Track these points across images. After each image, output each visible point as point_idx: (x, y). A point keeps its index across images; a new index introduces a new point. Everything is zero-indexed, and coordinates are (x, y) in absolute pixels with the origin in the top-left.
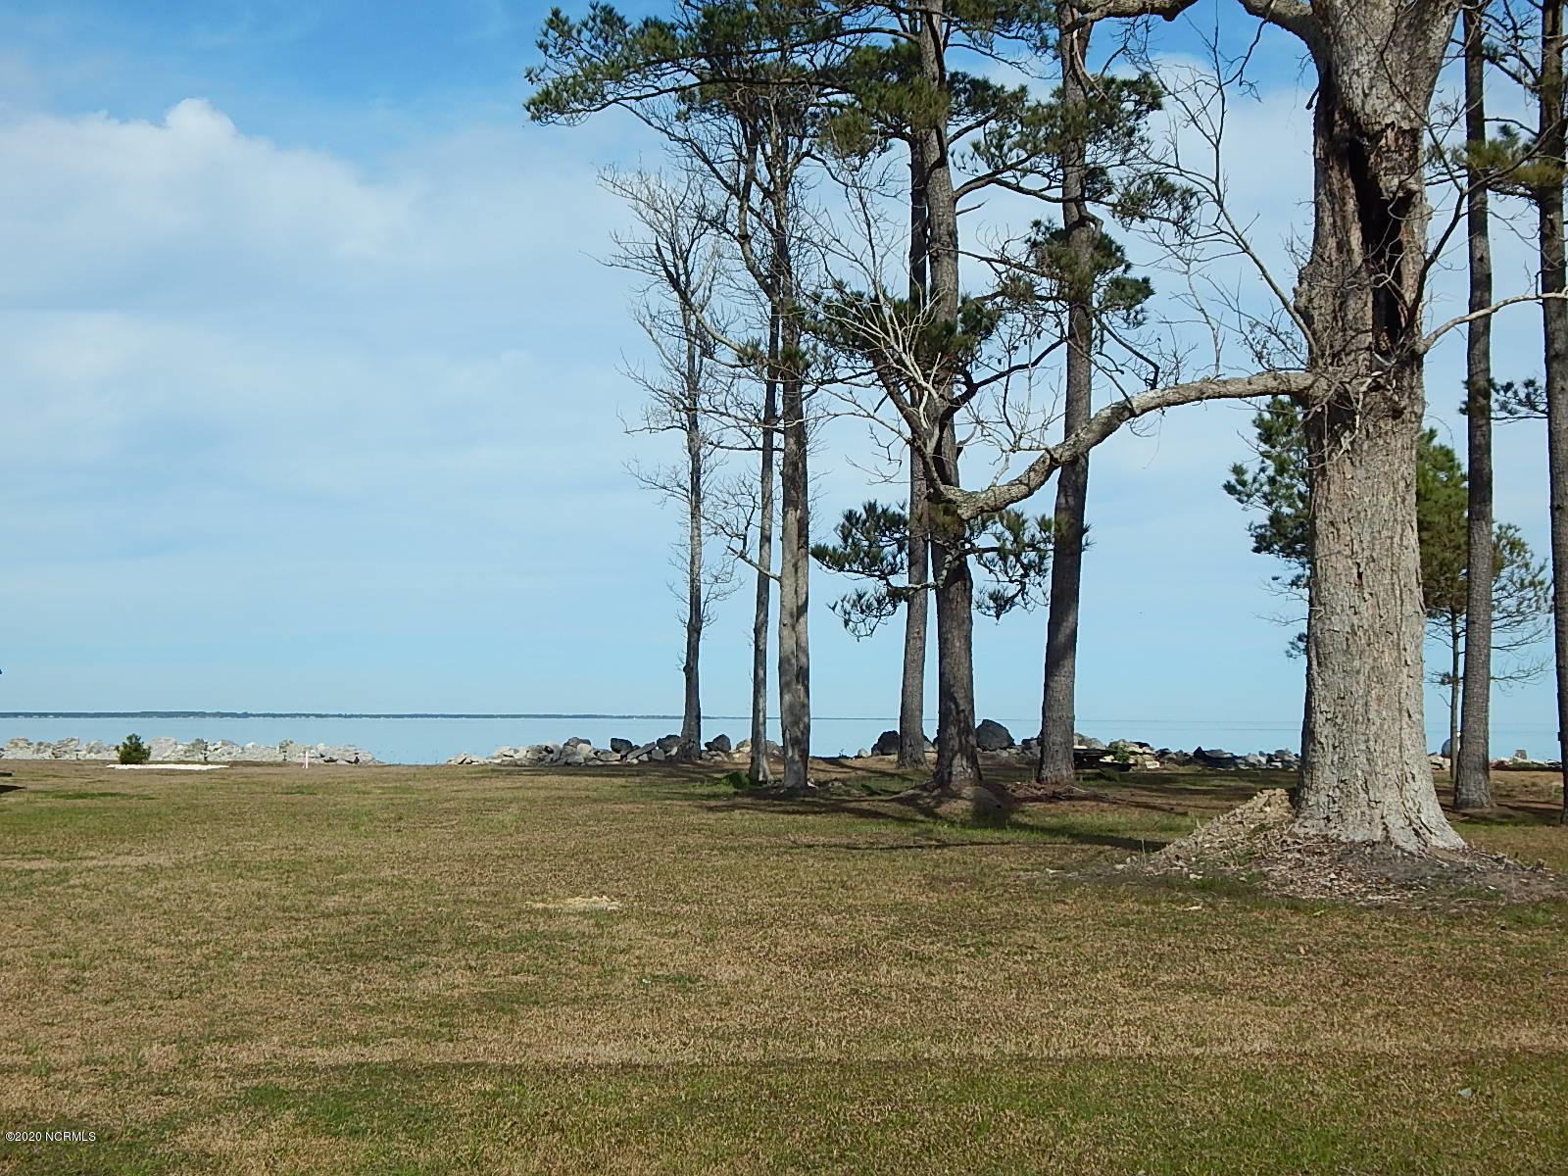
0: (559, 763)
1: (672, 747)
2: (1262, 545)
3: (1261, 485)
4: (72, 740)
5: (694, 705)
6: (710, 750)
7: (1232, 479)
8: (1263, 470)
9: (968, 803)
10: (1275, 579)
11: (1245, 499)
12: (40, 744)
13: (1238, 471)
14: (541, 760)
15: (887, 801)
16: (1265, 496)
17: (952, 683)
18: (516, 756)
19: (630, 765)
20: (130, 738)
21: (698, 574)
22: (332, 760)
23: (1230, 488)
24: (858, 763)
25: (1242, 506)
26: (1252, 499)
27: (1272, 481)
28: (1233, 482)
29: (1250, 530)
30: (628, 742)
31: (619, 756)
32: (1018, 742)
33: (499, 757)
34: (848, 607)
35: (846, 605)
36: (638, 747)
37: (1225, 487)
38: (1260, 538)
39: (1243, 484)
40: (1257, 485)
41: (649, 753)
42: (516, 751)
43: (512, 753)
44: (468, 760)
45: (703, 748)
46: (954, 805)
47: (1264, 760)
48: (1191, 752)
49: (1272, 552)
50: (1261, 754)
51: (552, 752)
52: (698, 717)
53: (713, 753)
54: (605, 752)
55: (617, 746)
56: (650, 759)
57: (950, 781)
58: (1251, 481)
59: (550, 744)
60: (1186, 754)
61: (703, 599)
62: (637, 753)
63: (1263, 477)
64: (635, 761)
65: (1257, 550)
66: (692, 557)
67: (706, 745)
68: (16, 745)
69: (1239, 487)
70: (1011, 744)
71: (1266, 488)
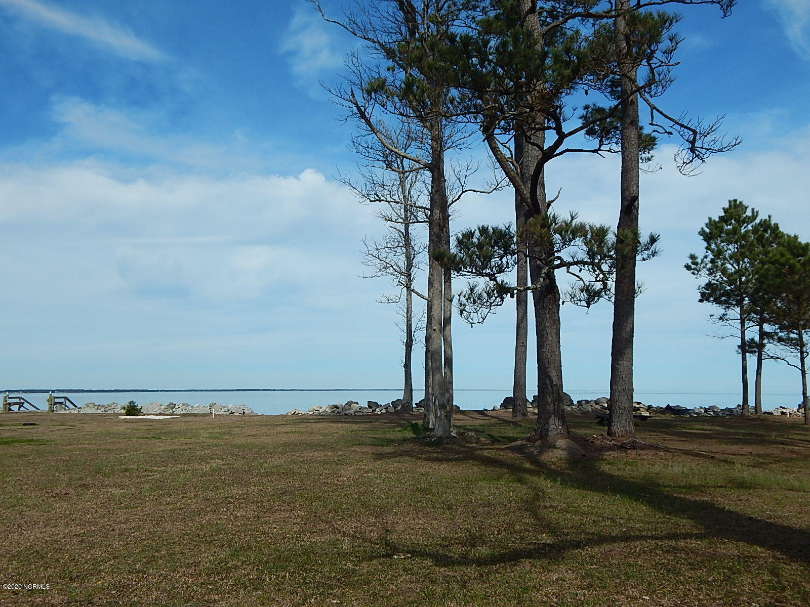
0: (341, 414)
1: (399, 405)
2: (704, 298)
3: (706, 264)
4: (114, 403)
5: (409, 384)
6: (418, 407)
7: (689, 262)
8: (706, 257)
9: (561, 452)
10: (711, 316)
11: (696, 272)
12: (99, 405)
13: (693, 257)
14: (333, 412)
15: (503, 449)
16: (709, 270)
17: (547, 366)
18: (321, 411)
19: (377, 415)
20: (130, 403)
21: (411, 317)
22: (232, 413)
23: (688, 267)
24: (493, 414)
25: (695, 276)
26: (700, 273)
27: (712, 261)
28: (690, 264)
29: (699, 289)
30: (376, 403)
31: (371, 410)
32: (575, 402)
33: (312, 411)
34: (463, 300)
35: (462, 298)
36: (381, 406)
37: (685, 266)
38: (703, 294)
39: (696, 264)
40: (703, 265)
41: (386, 408)
42: (321, 408)
43: (318, 409)
44: (296, 413)
45: (414, 405)
46: (551, 454)
47: (703, 411)
48: (664, 407)
49: (709, 302)
50: (701, 408)
51: (338, 408)
52: (411, 390)
53: (419, 408)
54: (365, 408)
55: (371, 405)
56: (387, 412)
57: (547, 435)
58: (700, 262)
59: (338, 404)
60: (661, 408)
61: (413, 330)
62: (380, 408)
63: (707, 260)
64: (379, 413)
65: (701, 301)
66: (407, 309)
67: (416, 404)
68: (88, 406)
69: (693, 266)
70: (572, 404)
71: (709, 266)
